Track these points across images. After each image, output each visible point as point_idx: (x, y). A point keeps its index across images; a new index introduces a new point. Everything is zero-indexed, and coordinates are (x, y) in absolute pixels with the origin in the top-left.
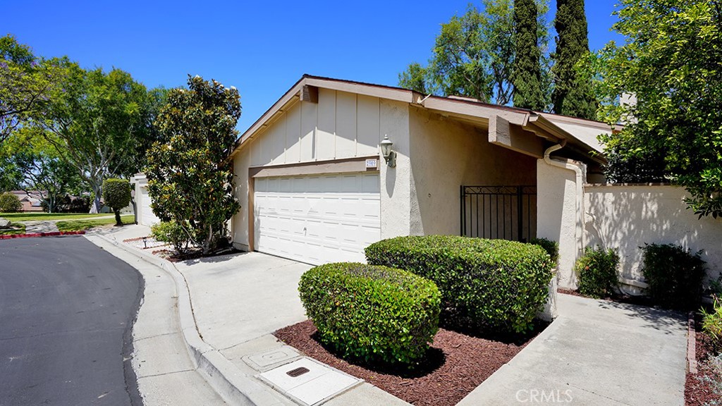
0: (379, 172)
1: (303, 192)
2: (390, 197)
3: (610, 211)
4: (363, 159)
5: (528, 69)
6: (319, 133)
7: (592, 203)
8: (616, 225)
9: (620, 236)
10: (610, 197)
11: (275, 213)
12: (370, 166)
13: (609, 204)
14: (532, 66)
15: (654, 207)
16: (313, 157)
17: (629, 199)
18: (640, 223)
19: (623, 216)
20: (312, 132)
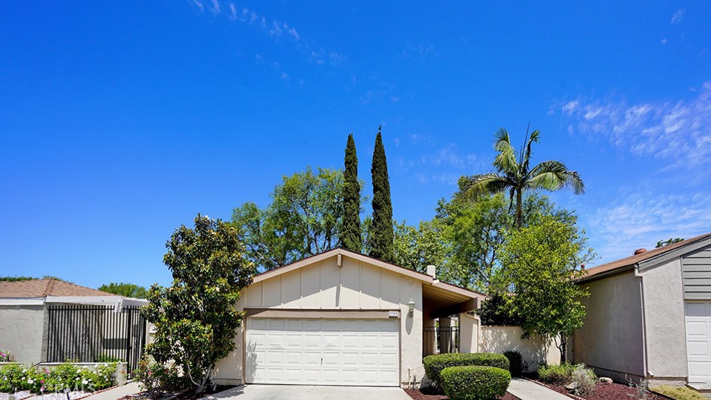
0: (400, 319)
1: (318, 331)
2: (409, 334)
3: (490, 338)
4: (388, 311)
5: (354, 232)
6: (342, 289)
7: (483, 334)
8: (492, 344)
9: (494, 349)
10: (490, 332)
11: (281, 349)
12: (392, 315)
13: (489, 335)
14: (357, 230)
15: (505, 336)
16: (337, 305)
17: (497, 333)
18: (501, 342)
19: (495, 340)
20: (336, 287)
